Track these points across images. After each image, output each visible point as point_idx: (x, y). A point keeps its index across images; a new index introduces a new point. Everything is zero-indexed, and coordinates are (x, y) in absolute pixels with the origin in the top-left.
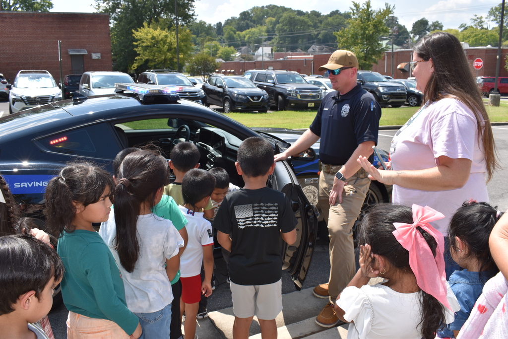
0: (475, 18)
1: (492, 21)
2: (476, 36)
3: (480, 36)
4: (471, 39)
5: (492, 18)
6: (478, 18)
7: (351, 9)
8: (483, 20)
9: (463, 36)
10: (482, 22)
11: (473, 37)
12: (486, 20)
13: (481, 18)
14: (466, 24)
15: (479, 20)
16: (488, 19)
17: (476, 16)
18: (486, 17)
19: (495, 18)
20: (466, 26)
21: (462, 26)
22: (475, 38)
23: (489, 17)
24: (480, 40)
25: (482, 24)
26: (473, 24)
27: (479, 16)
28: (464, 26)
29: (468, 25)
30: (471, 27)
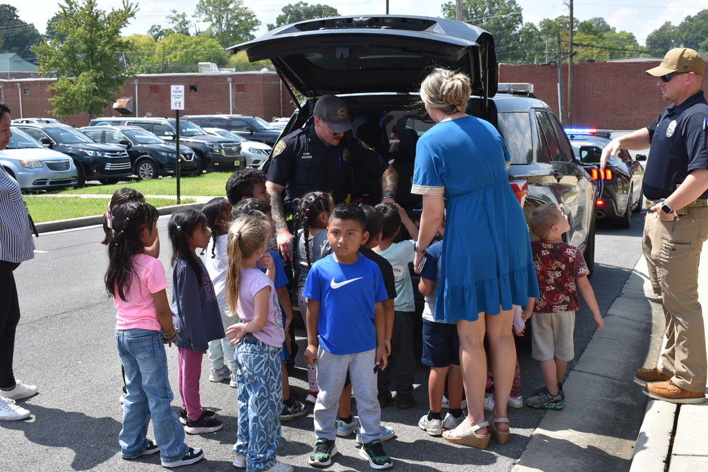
0: (174, 15)
1: (204, 21)
2: (185, 47)
3: (192, 47)
4: (178, 53)
5: (204, 16)
6: (178, 16)
8: (187, 19)
9: (164, 48)
10: (187, 23)
11: (183, 49)
12: (193, 21)
13: (184, 16)
14: (159, 26)
15: (181, 20)
16: (197, 19)
17: (175, 12)
18: (193, 14)
19: (207, 17)
20: (161, 30)
21: (153, 29)
22: (185, 50)
23: (198, 15)
24: (193, 54)
25: (187, 26)
26: (171, 26)
27: (181, 13)
28: (157, 30)
29: (164, 27)
30: (169, 32)
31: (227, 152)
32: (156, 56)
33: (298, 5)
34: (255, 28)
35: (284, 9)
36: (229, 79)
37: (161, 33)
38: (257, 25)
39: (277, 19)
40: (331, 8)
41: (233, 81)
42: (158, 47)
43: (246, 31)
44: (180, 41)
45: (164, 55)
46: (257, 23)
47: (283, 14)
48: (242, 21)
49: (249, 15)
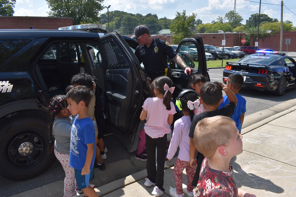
0: (219, 18)
5: (227, 18)
6: (220, 18)
7: (176, 15)
8: (222, 19)
9: (215, 27)
10: (222, 20)
11: (220, 27)
12: (224, 19)
13: (222, 18)
14: (215, 21)
15: (221, 19)
17: (219, 17)
18: (224, 17)
21: (213, 22)
26: (218, 21)
27: (221, 17)
28: (214, 22)
29: (216, 21)
30: (217, 22)
31: (193, 56)
32: (212, 29)
33: (256, 14)
34: (241, 21)
35: (251, 16)
36: (224, 35)
37: (215, 23)
38: (242, 20)
39: (249, 18)
40: (266, 15)
41: (225, 35)
42: (213, 27)
43: (239, 22)
44: (219, 25)
45: (215, 29)
46: (242, 19)
47: (251, 17)
48: (237, 19)
49: (240, 17)
